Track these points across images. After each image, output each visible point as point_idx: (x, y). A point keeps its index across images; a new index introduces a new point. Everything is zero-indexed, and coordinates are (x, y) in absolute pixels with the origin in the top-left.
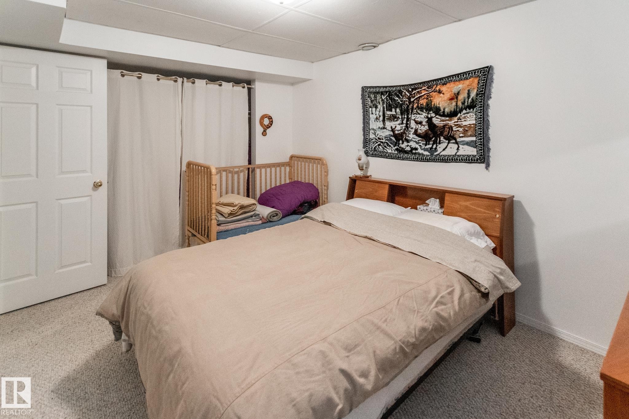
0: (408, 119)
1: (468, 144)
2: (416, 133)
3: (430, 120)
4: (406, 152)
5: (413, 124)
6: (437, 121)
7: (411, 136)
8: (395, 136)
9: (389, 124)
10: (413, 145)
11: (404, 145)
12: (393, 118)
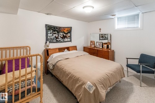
0: (59, 34)
1: (69, 39)
2: (60, 37)
3: (63, 34)
4: (58, 41)
5: (60, 35)
6: (64, 35)
7: (59, 38)
8: (56, 38)
9: (54, 35)
10: (60, 39)
11: (58, 40)
12: (55, 34)
